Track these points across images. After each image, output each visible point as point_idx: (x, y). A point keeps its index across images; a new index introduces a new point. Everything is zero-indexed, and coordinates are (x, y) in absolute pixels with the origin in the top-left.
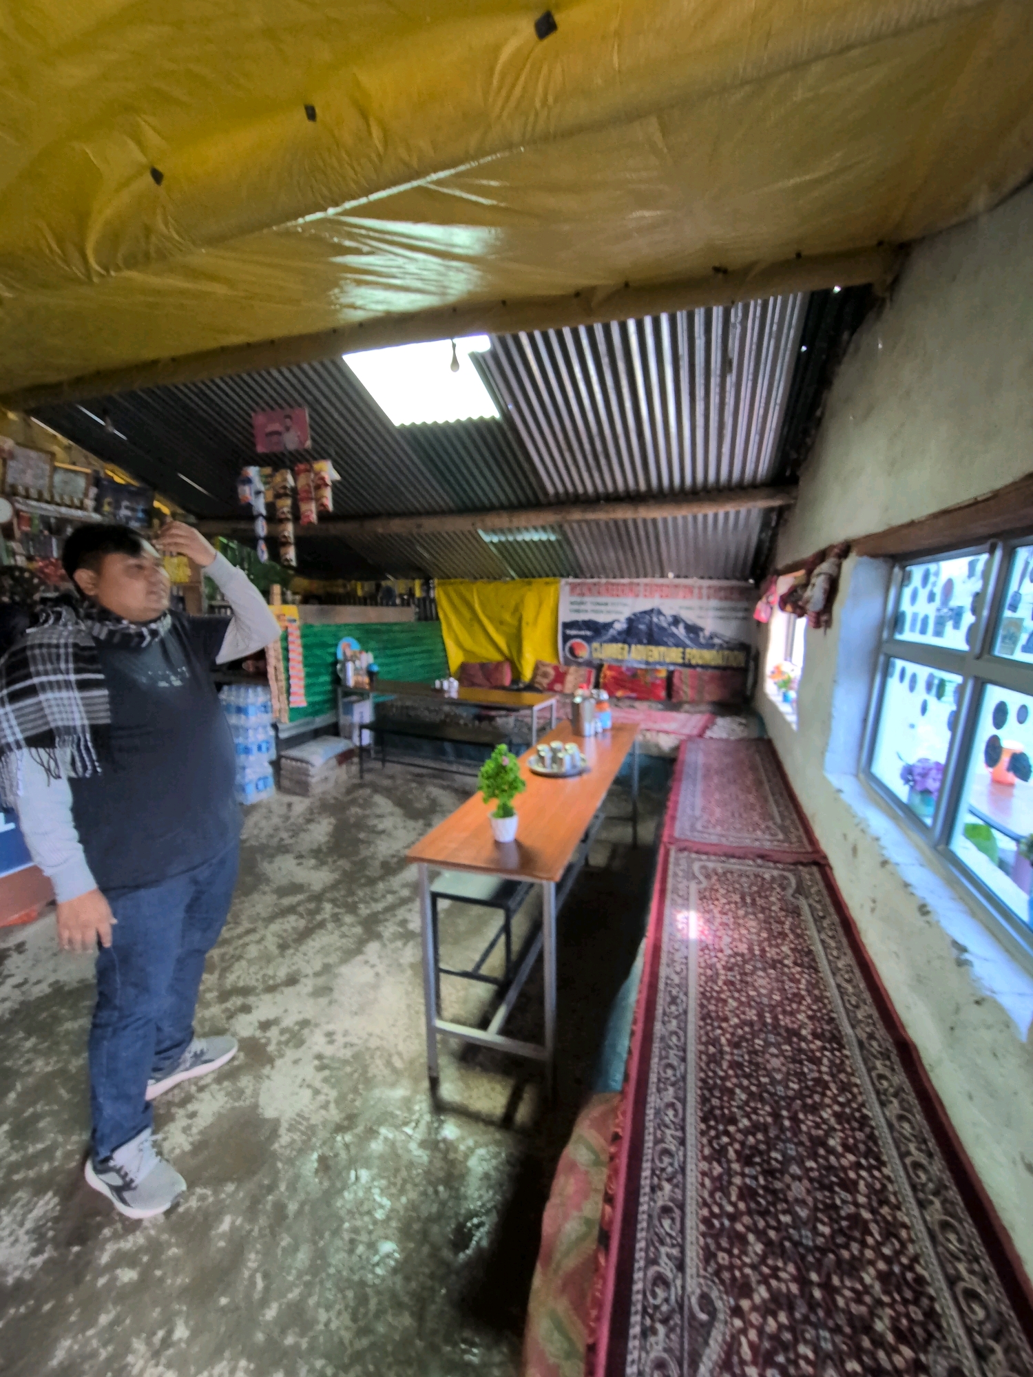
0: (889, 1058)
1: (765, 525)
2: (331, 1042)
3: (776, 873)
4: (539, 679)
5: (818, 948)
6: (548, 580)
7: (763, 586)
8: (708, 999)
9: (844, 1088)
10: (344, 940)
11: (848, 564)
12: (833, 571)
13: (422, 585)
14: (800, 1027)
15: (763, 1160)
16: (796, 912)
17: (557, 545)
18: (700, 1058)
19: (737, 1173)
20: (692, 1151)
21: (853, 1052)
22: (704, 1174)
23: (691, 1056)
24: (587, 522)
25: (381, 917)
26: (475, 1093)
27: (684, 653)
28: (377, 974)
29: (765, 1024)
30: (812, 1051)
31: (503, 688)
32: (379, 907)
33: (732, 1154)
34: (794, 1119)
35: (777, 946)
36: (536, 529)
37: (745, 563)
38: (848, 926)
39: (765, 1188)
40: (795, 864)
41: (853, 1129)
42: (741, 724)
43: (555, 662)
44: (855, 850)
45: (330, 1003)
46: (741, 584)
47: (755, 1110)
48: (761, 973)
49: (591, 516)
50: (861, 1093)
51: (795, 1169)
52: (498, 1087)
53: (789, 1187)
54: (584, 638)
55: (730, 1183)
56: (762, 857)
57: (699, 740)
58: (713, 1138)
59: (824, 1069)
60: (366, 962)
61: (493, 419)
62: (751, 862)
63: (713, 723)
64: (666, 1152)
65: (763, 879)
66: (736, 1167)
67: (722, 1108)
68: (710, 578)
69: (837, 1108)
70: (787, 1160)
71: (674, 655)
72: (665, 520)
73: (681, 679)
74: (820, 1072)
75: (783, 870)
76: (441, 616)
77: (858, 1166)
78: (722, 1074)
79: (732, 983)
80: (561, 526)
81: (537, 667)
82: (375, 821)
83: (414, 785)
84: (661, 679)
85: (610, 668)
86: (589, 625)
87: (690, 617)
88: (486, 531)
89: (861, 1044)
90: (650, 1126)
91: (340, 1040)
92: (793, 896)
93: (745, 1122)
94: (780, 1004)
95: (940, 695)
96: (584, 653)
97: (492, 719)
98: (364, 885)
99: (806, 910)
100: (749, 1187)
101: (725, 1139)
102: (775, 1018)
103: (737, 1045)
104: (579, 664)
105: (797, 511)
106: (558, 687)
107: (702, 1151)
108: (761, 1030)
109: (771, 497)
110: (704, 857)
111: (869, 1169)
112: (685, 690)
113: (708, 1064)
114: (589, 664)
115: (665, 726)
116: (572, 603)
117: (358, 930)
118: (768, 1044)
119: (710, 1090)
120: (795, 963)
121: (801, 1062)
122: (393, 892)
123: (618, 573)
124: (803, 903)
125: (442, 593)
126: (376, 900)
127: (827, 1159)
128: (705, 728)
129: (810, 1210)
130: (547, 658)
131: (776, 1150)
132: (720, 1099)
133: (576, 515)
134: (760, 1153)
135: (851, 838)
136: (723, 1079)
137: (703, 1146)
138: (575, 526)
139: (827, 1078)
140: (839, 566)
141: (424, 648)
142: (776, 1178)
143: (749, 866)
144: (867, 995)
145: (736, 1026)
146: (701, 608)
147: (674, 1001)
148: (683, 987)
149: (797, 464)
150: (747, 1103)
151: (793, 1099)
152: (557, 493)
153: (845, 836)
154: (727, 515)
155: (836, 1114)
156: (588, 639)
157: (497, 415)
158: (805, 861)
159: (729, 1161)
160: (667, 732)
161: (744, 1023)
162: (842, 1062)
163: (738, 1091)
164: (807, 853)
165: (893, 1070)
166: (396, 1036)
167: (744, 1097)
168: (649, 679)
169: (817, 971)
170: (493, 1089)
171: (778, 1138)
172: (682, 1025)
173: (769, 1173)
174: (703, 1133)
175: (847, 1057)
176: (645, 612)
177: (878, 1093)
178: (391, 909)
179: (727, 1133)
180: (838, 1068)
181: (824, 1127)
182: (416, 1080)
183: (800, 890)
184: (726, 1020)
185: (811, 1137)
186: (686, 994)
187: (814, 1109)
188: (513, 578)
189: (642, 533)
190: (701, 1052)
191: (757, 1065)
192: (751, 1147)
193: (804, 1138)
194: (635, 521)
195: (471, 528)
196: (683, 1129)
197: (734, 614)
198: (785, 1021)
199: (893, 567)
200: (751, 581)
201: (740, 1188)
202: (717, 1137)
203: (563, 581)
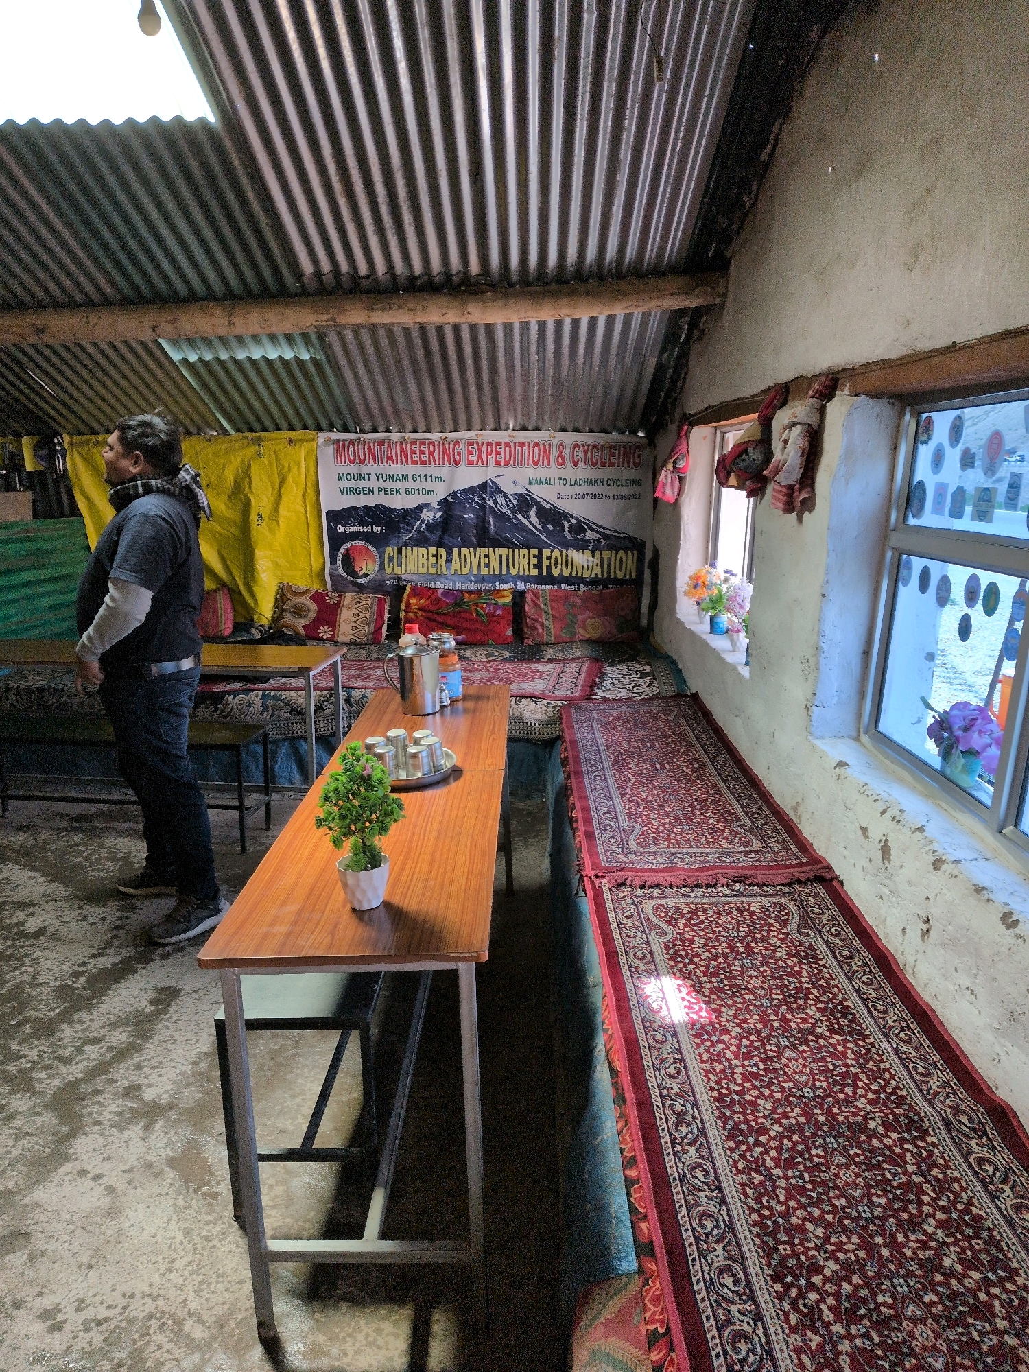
0: (985, 1134)
1: (670, 337)
2: (57, 1327)
3: (766, 901)
4: (288, 618)
5: (854, 1002)
6: (293, 434)
7: (663, 443)
8: (730, 1106)
9: (942, 1187)
10: (25, 1142)
11: (837, 409)
12: (813, 420)
13: (36, 449)
14: (865, 1119)
15: (869, 1310)
16: (811, 956)
17: (312, 369)
18: (745, 1194)
19: (841, 1337)
20: (774, 1327)
21: (939, 1136)
22: (798, 1351)
23: (731, 1194)
24: (373, 328)
25: (86, 1088)
26: (349, 1346)
27: (539, 557)
28: (111, 1190)
29: (818, 1125)
30: (890, 1148)
31: (222, 640)
32: (77, 1070)
33: (827, 1315)
34: (892, 1243)
35: (801, 1009)
36: (273, 338)
37: (633, 406)
38: (885, 962)
39: (882, 1345)
40: (790, 884)
41: (968, 1238)
42: (644, 674)
43: (316, 587)
44: (885, 850)
45: (32, 1258)
46: (626, 438)
47: (840, 1247)
48: (789, 1053)
49: (381, 318)
50: (964, 1189)
51: (912, 1310)
52: (387, 1326)
53: (911, 1335)
54: (369, 537)
55: (837, 1353)
56: (740, 880)
57: (585, 704)
58: (796, 1299)
59: (911, 1168)
60: (82, 1173)
61: (202, 121)
62: (726, 891)
63: (603, 676)
64: (739, 1336)
65: (752, 913)
66: (837, 1328)
67: (795, 1255)
68: (577, 430)
69: (940, 1216)
70: (899, 1302)
71: (524, 562)
72: (508, 327)
73: (536, 605)
74: (905, 1173)
75: (775, 895)
76: (82, 505)
77: (986, 1283)
78: (781, 1208)
79: (756, 1076)
80: (321, 337)
81: (283, 596)
82: (20, 915)
83: (76, 838)
84: (504, 607)
85: (416, 591)
86: (376, 514)
87: (546, 494)
88: (175, 343)
89: (947, 1124)
90: (705, 1308)
91: (74, 1320)
92: (799, 932)
93: (832, 1266)
94: (828, 1093)
95: (990, 610)
96: (368, 567)
97: (218, 698)
98: (35, 1035)
99: (823, 950)
100: (862, 1351)
101: (813, 1297)
102: (829, 1113)
103: (789, 1164)
104: (361, 589)
105: (727, 317)
106: (325, 632)
107: (787, 1321)
108: (814, 1134)
109: (687, 293)
110: (656, 892)
111: (1001, 1283)
112: (546, 625)
113: (758, 1200)
114: (377, 587)
115: (527, 687)
116: (341, 477)
117: (49, 1119)
118: (829, 1153)
119: (773, 1235)
120: (832, 1031)
121: (878, 1166)
122: (96, 1041)
123: (421, 424)
124: (814, 939)
125: (81, 465)
126: (66, 1061)
127: (949, 1287)
128: (592, 685)
129: (945, 1356)
130: (302, 581)
131: (883, 1292)
132: (790, 1243)
133: (356, 315)
134: (864, 1301)
135: (876, 834)
136: (786, 1215)
137: (786, 1314)
138: (349, 334)
139: (917, 1179)
140: (822, 411)
141: (56, 572)
142: (891, 1329)
143: (724, 897)
144: (935, 1057)
145: (781, 1137)
146: (564, 481)
147: (681, 1119)
148: (687, 1094)
149: (726, 238)
150: (826, 1240)
151: (884, 1219)
152: (318, 274)
153: (865, 831)
154: (611, 320)
155: (942, 1224)
156: (378, 542)
157: (212, 118)
158: (803, 877)
159: (827, 1325)
160: (534, 697)
161: (789, 1131)
162: (930, 1153)
163: (809, 1226)
164: (800, 865)
165: (993, 1148)
166: (180, 1288)
167: (820, 1232)
168: (484, 609)
169: (864, 1037)
170: (379, 1332)
171: (879, 1275)
172: (705, 1152)
173: (882, 1324)
174: (780, 1297)
175: (934, 1145)
176: (471, 490)
177: (983, 1182)
178: (101, 1069)
179: (812, 1287)
180: (926, 1163)
181: (932, 1244)
182: (238, 1351)
183: (807, 922)
184: (763, 1131)
185: (920, 1263)
186: (696, 1105)
187: (914, 1224)
188: (225, 432)
189: (468, 350)
190: (743, 1185)
191: (823, 1183)
192: (848, 1298)
193: (913, 1267)
194: (456, 328)
195: (147, 336)
196: (752, 1297)
197: (615, 490)
198: (843, 1115)
199: (901, 413)
200: (641, 434)
201: (851, 1356)
202: (801, 1296)
203: (322, 436)
